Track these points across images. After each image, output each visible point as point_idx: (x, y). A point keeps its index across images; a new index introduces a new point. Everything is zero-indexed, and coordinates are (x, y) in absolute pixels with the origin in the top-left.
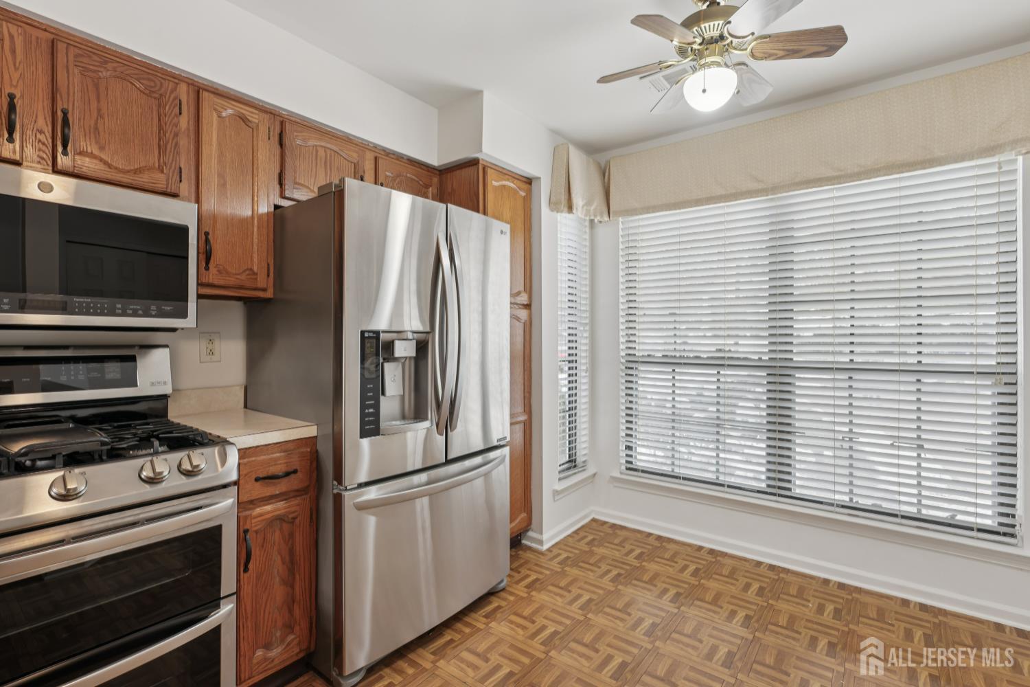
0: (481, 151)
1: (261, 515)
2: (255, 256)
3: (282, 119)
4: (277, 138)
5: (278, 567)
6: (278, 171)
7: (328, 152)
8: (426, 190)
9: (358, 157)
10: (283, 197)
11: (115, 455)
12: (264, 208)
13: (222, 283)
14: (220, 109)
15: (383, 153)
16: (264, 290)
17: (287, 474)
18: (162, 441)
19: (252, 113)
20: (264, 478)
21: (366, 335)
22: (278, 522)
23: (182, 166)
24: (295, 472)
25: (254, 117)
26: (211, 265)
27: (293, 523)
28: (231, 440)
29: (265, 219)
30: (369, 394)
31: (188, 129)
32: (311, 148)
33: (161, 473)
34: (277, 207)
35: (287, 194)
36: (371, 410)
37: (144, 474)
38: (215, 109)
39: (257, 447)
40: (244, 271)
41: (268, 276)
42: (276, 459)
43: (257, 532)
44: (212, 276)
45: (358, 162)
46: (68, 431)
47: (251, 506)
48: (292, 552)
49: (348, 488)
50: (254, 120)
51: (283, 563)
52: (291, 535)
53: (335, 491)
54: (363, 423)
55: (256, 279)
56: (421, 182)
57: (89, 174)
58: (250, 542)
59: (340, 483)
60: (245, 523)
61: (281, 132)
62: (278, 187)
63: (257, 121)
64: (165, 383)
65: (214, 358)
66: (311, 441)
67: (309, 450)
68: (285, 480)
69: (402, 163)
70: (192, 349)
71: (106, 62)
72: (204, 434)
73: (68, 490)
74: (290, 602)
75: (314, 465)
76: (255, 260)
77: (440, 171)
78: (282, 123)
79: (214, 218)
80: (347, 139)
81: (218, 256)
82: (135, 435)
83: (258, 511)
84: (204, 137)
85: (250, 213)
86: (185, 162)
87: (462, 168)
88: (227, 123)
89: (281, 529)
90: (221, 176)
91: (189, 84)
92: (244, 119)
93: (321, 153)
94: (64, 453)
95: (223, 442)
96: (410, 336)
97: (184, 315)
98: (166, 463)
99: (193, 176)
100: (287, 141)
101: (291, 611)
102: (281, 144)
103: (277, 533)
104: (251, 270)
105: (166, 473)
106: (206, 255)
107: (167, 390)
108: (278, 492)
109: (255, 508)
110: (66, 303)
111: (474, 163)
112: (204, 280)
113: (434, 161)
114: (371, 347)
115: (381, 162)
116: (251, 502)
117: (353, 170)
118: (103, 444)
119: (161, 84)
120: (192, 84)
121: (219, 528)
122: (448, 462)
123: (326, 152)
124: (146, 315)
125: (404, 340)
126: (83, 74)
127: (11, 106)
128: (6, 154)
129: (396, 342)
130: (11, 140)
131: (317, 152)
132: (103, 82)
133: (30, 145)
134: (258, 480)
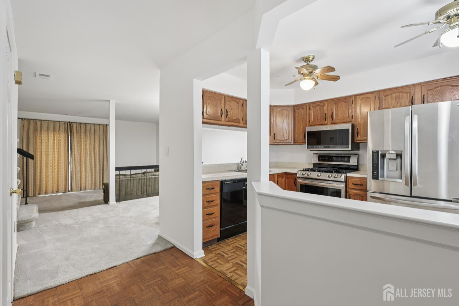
1: (353, 192)
4: (378, 98)
9: (411, 90)
13: (361, 139)
17: (361, 185)
19: (369, 95)
21: (374, 152)
22: (358, 196)
23: (353, 115)
24: (363, 185)
27: (362, 197)
28: (348, 174)
30: (375, 168)
31: (354, 106)
36: (376, 172)
38: (360, 99)
43: (353, 196)
44: (359, 138)
45: (411, 92)
47: (350, 189)
49: (368, 191)
54: (373, 175)
57: (336, 122)
61: (379, 96)
69: (438, 82)
71: (338, 101)
73: (319, 175)
78: (379, 93)
84: (357, 107)
88: (363, 101)
90: (361, 114)
91: (354, 96)
95: (344, 174)
96: (392, 152)
97: (348, 148)
98: (331, 174)
99: (355, 116)
103: (358, 198)
105: (331, 176)
106: (357, 134)
107: (356, 164)
110: (329, 146)
115: (423, 87)
117: (408, 96)
119: (348, 99)
121: (341, 190)
122: (411, 196)
123: (396, 95)
124: (342, 148)
125: (390, 153)
126: (335, 105)
127: (326, 115)
128: (325, 123)
129: (386, 154)
130: (326, 121)
131: (392, 96)
132: (338, 104)
133: (328, 120)
134: (353, 184)
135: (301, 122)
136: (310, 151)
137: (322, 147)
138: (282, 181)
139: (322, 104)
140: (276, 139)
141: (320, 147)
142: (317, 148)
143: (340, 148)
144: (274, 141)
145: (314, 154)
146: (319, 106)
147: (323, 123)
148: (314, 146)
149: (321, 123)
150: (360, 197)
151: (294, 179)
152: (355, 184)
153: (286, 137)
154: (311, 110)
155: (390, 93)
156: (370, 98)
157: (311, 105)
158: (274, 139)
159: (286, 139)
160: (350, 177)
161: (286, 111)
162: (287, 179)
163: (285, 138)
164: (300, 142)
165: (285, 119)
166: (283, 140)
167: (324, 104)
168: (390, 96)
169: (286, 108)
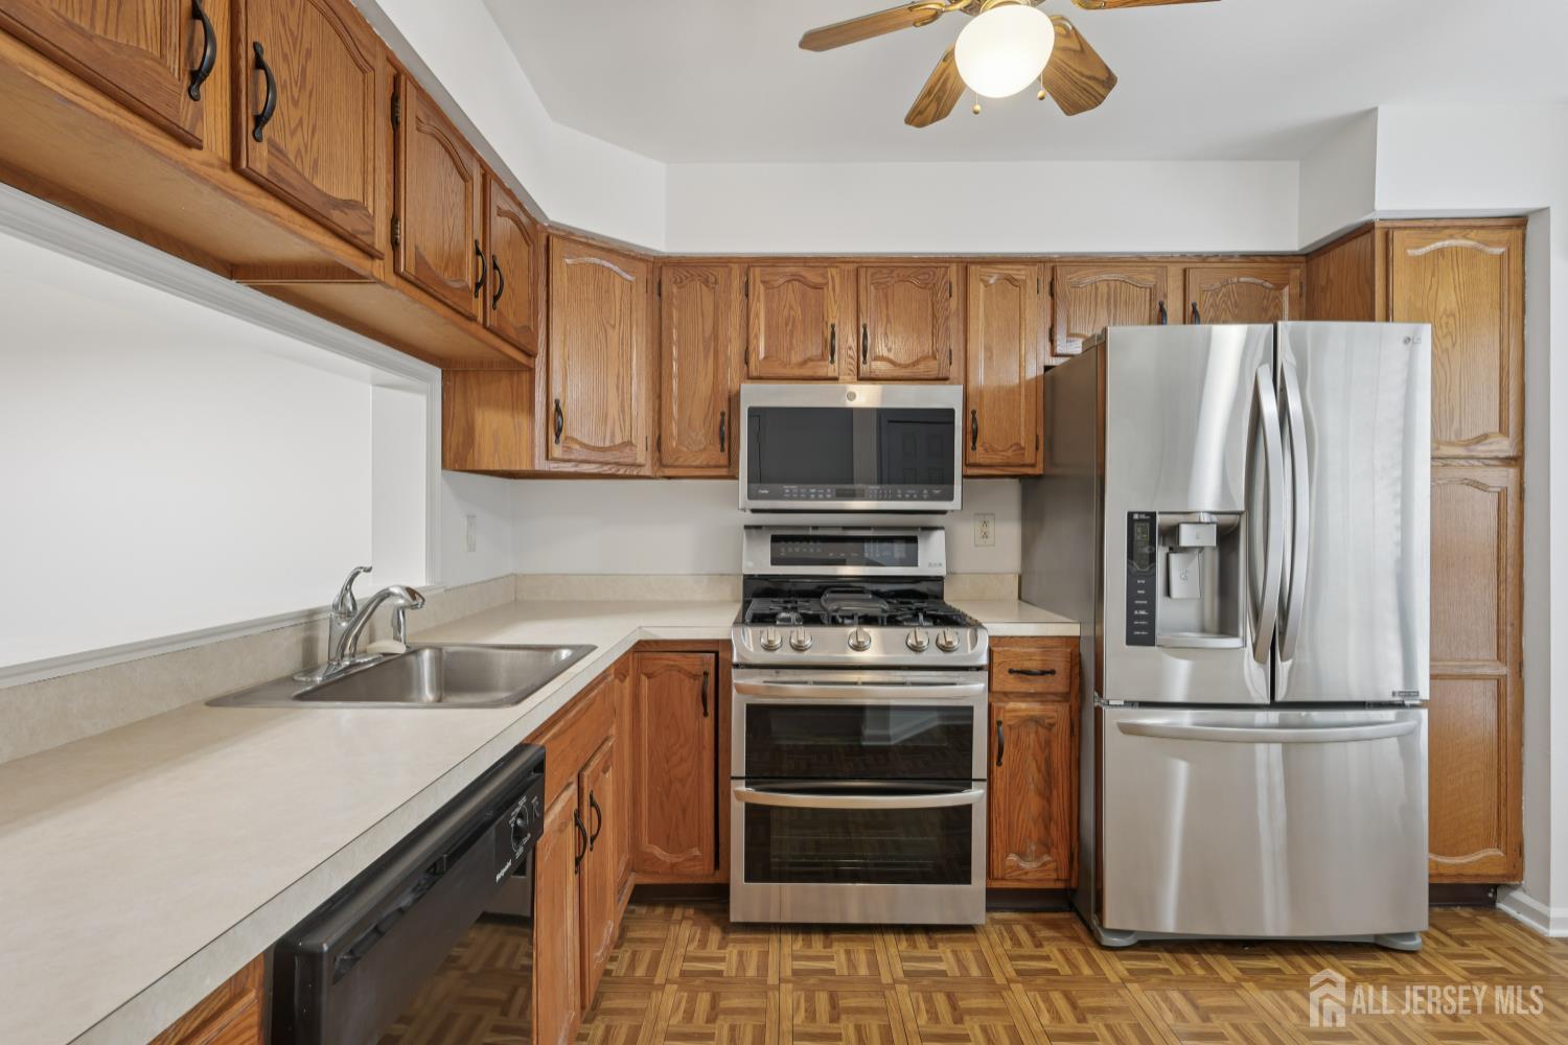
0: (1374, 210)
1: (1014, 710)
2: (1022, 428)
3: (1052, 264)
4: (1047, 288)
5: (1032, 775)
6: (1048, 325)
7: (1112, 284)
8: (1277, 293)
9: (1156, 278)
10: (1054, 355)
11: (892, 621)
12: (1033, 371)
13: (988, 461)
14: (986, 278)
15: (1195, 260)
16: (1033, 466)
17: (1043, 673)
18: (927, 617)
19: (1019, 270)
20: (1018, 672)
21: (1136, 517)
22: (1032, 725)
23: (952, 348)
24: (1052, 672)
25: (1020, 272)
26: (978, 445)
27: (1050, 730)
28: (984, 625)
29: (1034, 383)
30: (1139, 592)
31: (958, 308)
32: (1089, 288)
33: (921, 643)
34: (1047, 368)
35: (1059, 349)
36: (1143, 612)
37: (910, 641)
38: (982, 280)
39: (1012, 637)
40: (1011, 446)
41: (1037, 448)
42: (1030, 654)
43: (1010, 727)
44: (979, 456)
45: (1155, 286)
46: (868, 600)
47: (1005, 699)
48: (1048, 761)
49: (1111, 703)
50: (1021, 277)
51: (1039, 770)
52: (1048, 743)
53: (1096, 704)
54: (1130, 627)
55: (1023, 454)
56: (1267, 284)
57: (880, 375)
58: (1001, 733)
59: (1101, 695)
60: (998, 714)
61: (1053, 279)
62: (1048, 344)
63: (1024, 277)
64: (940, 565)
65: (989, 541)
66: (1072, 642)
67: (1069, 650)
68: (1041, 679)
69: (1232, 265)
70: (967, 531)
71: (892, 271)
72: (963, 616)
73: (859, 642)
74: (1047, 819)
75: (1077, 670)
76: (1023, 434)
77: (1307, 255)
78: (1053, 269)
79: (980, 393)
80: (1141, 260)
81: (985, 432)
82: (910, 609)
83: (1011, 705)
84: (972, 313)
85: (1017, 381)
86: (955, 344)
87: (1343, 243)
88: (994, 290)
89: (1037, 732)
90: (988, 349)
91: (958, 262)
92: (1011, 280)
93: (1103, 288)
94: (860, 614)
95: (976, 626)
96: (1205, 518)
97: (950, 498)
98: (926, 634)
99: (962, 354)
100: (1058, 289)
101: (1047, 828)
102: (1052, 295)
103: (1032, 736)
104: (1018, 444)
105: (925, 644)
106: (972, 435)
107: (941, 571)
108: (1032, 691)
109: (1007, 702)
110: (864, 491)
111: (1367, 229)
112: (971, 460)
113: (1292, 243)
114: (1143, 533)
115: (1192, 275)
116: (1006, 694)
117: (1148, 298)
118: (884, 611)
119: (934, 274)
120: (962, 262)
121: (970, 709)
122: (1274, 705)
123: (1108, 286)
124: (920, 498)
125: (1200, 523)
126: (877, 289)
127: (833, 334)
128: (831, 373)
129: (1183, 526)
130: (832, 361)
132: (891, 290)
133: (843, 361)
134: (1011, 671)
135: (702, 355)
137: (825, 494)
139: (812, 277)
140: (566, 438)
141: (816, 494)
142: (799, 498)
143: (911, 499)
144: (557, 451)
146: (798, 284)
147: (821, 372)
148: (787, 488)
149: (808, 373)
150: (1040, 729)
151: (695, 677)
152: (1026, 673)
153: (617, 431)
154: (758, 300)
157: (757, 271)
158: (553, 437)
159: (618, 441)
161: (617, 277)
162: (645, 682)
163: (613, 435)
164: (697, 463)
166: (603, 450)
167: (825, 276)
169: (619, 261)
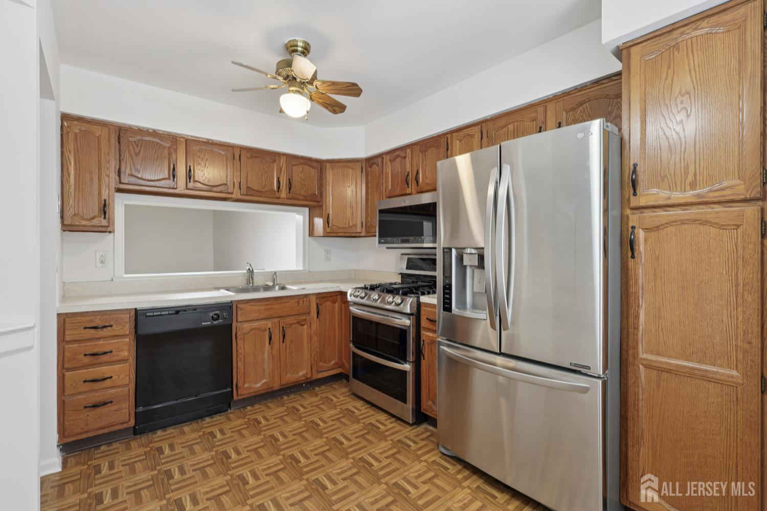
1: (428, 336)
3: (488, 122)
7: (516, 124)
9: (537, 114)
14: (460, 137)
19: (472, 130)
21: (445, 250)
25: (468, 131)
30: (447, 286)
31: (450, 154)
36: (448, 296)
38: (458, 139)
39: (429, 304)
43: (428, 344)
45: (537, 118)
54: (444, 303)
57: (423, 190)
60: (423, 336)
71: (426, 145)
78: (488, 125)
80: (531, 106)
88: (463, 142)
92: (470, 135)
93: (511, 128)
100: (489, 134)
102: (487, 137)
109: (426, 332)
114: (448, 258)
117: (535, 126)
121: (406, 331)
122: (501, 354)
123: (514, 125)
124: (427, 242)
125: (469, 253)
126: (422, 153)
127: (408, 175)
128: (408, 192)
129: (464, 254)
130: (408, 187)
131: (508, 128)
132: (427, 153)
133: (413, 187)
134: (427, 319)
135: (376, 191)
136: (387, 248)
137: (398, 241)
138: (333, 309)
139: (403, 154)
140: (332, 225)
141: (396, 242)
142: (392, 243)
143: (424, 243)
144: (329, 230)
145: (402, 254)
146: (399, 158)
147: (405, 192)
148: (388, 239)
149: (401, 193)
152: (430, 320)
153: (350, 221)
154: (388, 167)
155: (504, 123)
156: (472, 136)
158: (327, 225)
159: (350, 224)
160: (424, 303)
161: (351, 170)
162: (343, 305)
164: (373, 231)
165: (349, 187)
166: (346, 228)
167: (406, 153)
168: (504, 129)
169: (351, 165)
